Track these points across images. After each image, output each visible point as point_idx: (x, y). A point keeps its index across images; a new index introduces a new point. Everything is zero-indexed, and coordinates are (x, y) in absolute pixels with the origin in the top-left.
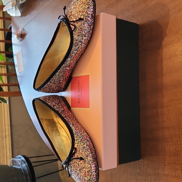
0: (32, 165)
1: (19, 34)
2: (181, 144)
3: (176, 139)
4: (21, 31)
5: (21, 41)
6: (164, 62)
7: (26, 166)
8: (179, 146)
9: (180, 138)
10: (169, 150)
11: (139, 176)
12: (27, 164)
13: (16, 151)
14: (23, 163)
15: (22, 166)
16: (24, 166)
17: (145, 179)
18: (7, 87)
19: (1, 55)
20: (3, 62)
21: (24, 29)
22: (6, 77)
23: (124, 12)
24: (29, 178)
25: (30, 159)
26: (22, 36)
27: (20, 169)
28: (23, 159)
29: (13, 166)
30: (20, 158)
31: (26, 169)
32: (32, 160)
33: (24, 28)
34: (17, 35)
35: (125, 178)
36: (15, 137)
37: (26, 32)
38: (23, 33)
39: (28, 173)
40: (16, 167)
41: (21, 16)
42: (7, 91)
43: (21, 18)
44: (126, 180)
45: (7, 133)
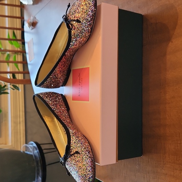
0: (43, 152)
1: (31, 22)
2: (180, 143)
3: (176, 138)
4: (33, 19)
5: (32, 29)
6: (168, 57)
7: (38, 152)
8: (178, 145)
9: (180, 136)
10: (169, 149)
11: (138, 172)
12: (38, 151)
13: (29, 137)
14: (35, 149)
15: (33, 153)
16: (36, 153)
17: (144, 176)
18: (22, 75)
19: (18, 43)
20: (19, 50)
21: (35, 18)
22: (22, 64)
23: (130, 3)
24: (40, 165)
25: (41, 146)
26: (33, 24)
27: (32, 155)
28: (35, 145)
29: (26, 152)
30: (32, 144)
31: (37, 155)
32: (43, 147)
33: (36, 16)
34: (29, 24)
35: (125, 174)
36: (28, 124)
37: (37, 21)
38: (34, 21)
39: (39, 159)
40: (28, 153)
41: (33, 4)
42: (22, 78)
43: (33, 6)
44: (126, 175)
45: (21, 119)
